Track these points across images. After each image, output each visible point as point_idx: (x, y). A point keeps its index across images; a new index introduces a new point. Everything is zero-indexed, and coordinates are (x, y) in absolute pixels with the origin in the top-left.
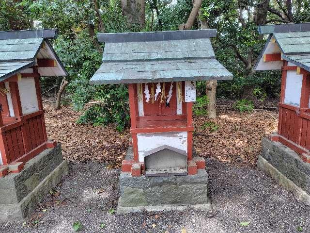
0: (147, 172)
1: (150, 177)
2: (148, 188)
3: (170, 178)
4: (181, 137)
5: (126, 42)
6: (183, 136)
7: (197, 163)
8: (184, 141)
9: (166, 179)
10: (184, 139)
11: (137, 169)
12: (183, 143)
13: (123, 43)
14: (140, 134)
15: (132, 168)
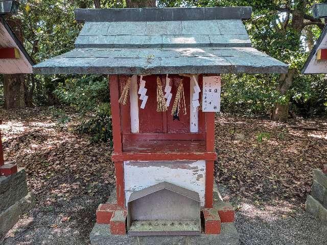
4: (195, 170)
5: (115, 21)
6: (199, 168)
7: (220, 213)
8: (200, 176)
10: (200, 173)
11: (120, 223)
12: (198, 180)
13: (112, 23)
14: (128, 162)
15: (112, 220)
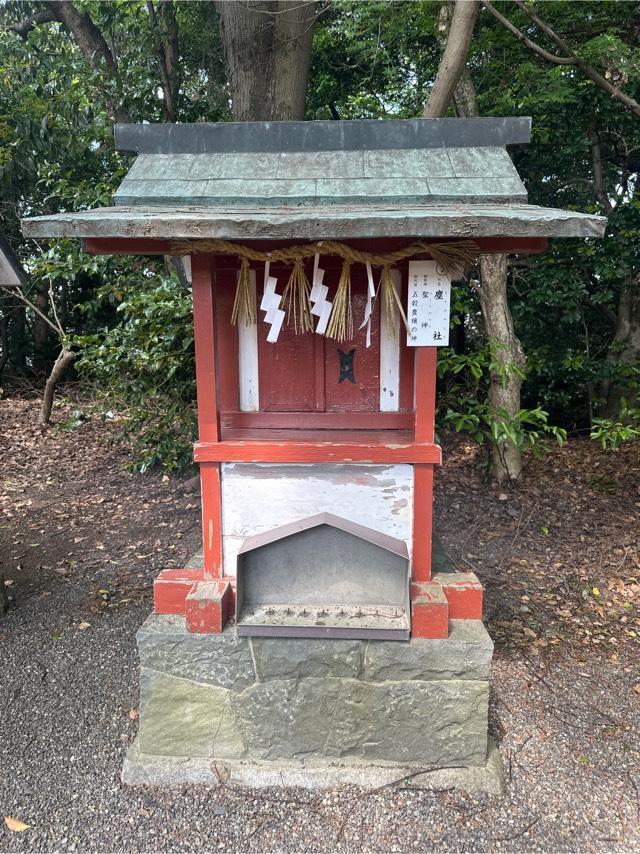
0: (249, 620)
1: (260, 636)
2: (247, 683)
3: (339, 646)
4: (389, 487)
5: (207, 151)
6: (399, 484)
7: (449, 593)
8: (402, 504)
9: (319, 648)
10: (399, 495)
11: (210, 603)
12: (395, 511)
13: (200, 156)
14: (232, 466)
15: (190, 597)
